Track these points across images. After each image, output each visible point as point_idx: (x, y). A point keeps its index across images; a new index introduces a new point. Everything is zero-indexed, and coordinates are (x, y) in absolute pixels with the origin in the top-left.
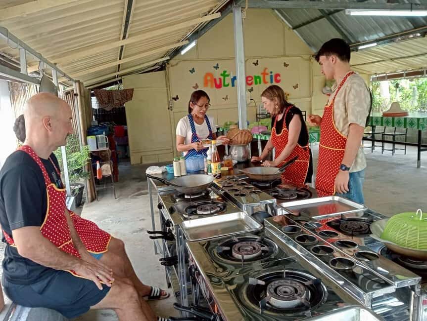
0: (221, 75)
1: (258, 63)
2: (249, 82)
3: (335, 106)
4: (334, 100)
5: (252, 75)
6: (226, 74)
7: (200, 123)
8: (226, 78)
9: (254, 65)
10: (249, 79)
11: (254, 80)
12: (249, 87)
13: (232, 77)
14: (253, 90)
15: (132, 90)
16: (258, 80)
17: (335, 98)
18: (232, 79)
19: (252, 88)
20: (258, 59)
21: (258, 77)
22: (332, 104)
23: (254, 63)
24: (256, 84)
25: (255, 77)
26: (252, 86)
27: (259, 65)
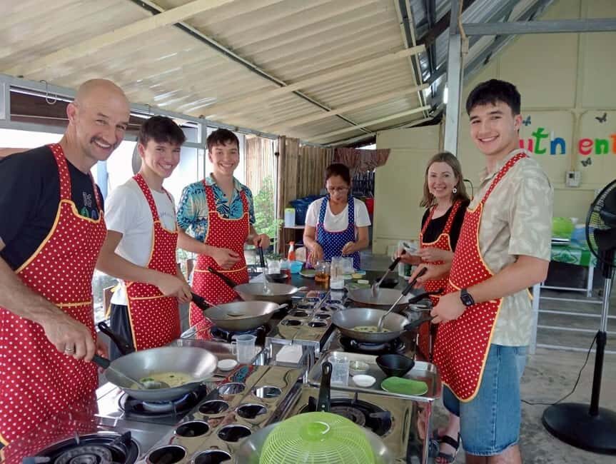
0: (534, 134)
1: (607, 118)
2: (585, 149)
3: (484, 214)
4: (483, 202)
5: (592, 138)
6: (543, 133)
7: (336, 212)
8: (542, 139)
9: (598, 121)
10: (586, 143)
11: (594, 147)
12: (584, 158)
13: (553, 139)
14: (590, 163)
15: (388, 151)
16: (603, 147)
17: (486, 198)
18: (552, 142)
19: (589, 159)
20: (607, 112)
21: (604, 142)
22: (479, 210)
23: (597, 118)
24: (598, 152)
25: (597, 141)
26: (588, 156)
27: (607, 122)
